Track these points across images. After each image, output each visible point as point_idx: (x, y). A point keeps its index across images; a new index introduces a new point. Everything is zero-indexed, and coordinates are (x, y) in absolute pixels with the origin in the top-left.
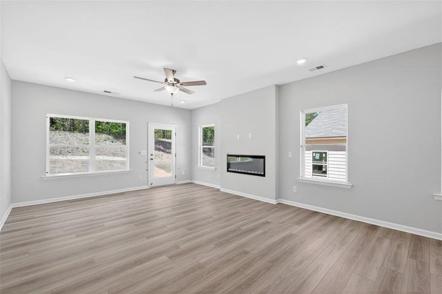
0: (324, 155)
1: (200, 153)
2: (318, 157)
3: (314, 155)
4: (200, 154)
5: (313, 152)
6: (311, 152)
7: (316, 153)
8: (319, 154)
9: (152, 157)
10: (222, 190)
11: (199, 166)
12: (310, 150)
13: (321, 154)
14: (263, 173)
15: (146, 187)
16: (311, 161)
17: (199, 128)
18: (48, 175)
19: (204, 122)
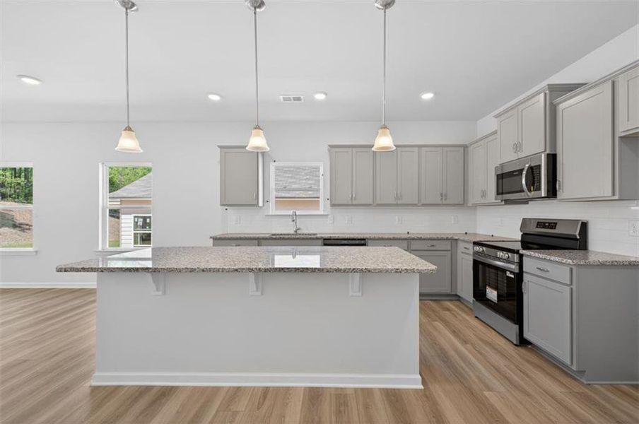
0: (148, 221)
2: (140, 222)
3: (136, 219)
5: (135, 217)
6: (132, 216)
7: (138, 217)
8: (142, 220)
12: (130, 214)
13: (145, 219)
16: (132, 229)
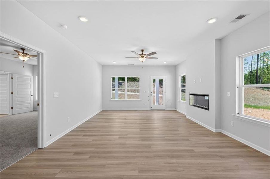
1: (180, 91)
4: (180, 93)
9: (151, 94)
10: (188, 117)
11: (179, 100)
14: (208, 108)
15: (148, 109)
17: (179, 76)
18: (112, 100)
19: (182, 72)
